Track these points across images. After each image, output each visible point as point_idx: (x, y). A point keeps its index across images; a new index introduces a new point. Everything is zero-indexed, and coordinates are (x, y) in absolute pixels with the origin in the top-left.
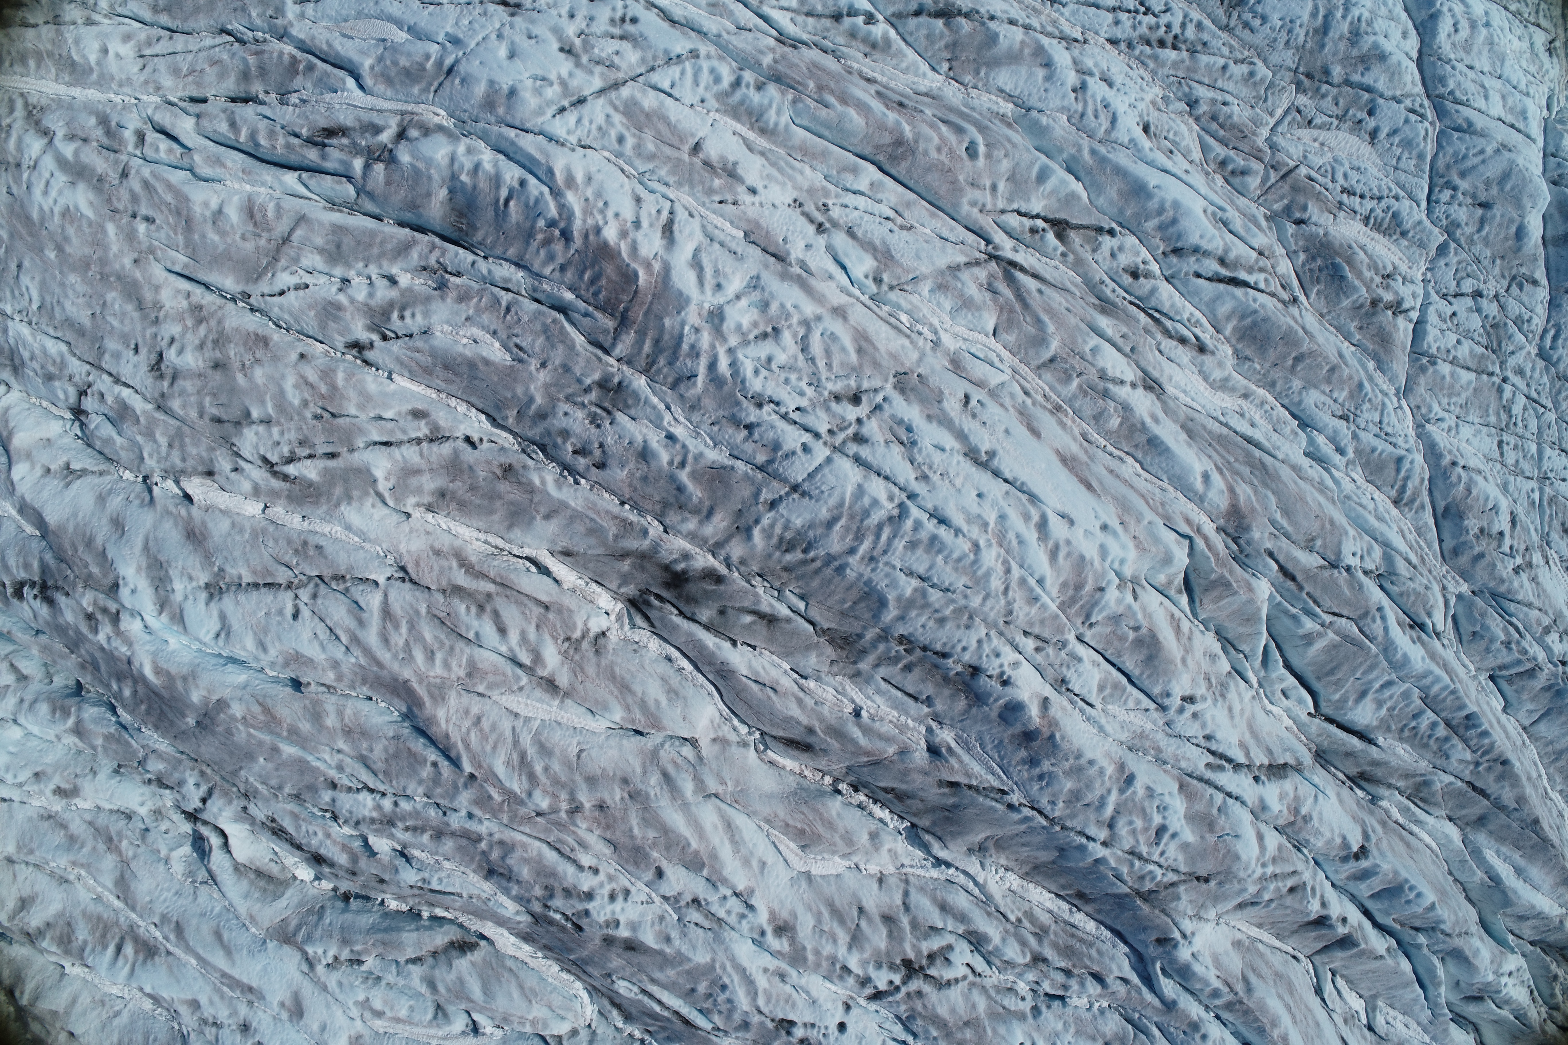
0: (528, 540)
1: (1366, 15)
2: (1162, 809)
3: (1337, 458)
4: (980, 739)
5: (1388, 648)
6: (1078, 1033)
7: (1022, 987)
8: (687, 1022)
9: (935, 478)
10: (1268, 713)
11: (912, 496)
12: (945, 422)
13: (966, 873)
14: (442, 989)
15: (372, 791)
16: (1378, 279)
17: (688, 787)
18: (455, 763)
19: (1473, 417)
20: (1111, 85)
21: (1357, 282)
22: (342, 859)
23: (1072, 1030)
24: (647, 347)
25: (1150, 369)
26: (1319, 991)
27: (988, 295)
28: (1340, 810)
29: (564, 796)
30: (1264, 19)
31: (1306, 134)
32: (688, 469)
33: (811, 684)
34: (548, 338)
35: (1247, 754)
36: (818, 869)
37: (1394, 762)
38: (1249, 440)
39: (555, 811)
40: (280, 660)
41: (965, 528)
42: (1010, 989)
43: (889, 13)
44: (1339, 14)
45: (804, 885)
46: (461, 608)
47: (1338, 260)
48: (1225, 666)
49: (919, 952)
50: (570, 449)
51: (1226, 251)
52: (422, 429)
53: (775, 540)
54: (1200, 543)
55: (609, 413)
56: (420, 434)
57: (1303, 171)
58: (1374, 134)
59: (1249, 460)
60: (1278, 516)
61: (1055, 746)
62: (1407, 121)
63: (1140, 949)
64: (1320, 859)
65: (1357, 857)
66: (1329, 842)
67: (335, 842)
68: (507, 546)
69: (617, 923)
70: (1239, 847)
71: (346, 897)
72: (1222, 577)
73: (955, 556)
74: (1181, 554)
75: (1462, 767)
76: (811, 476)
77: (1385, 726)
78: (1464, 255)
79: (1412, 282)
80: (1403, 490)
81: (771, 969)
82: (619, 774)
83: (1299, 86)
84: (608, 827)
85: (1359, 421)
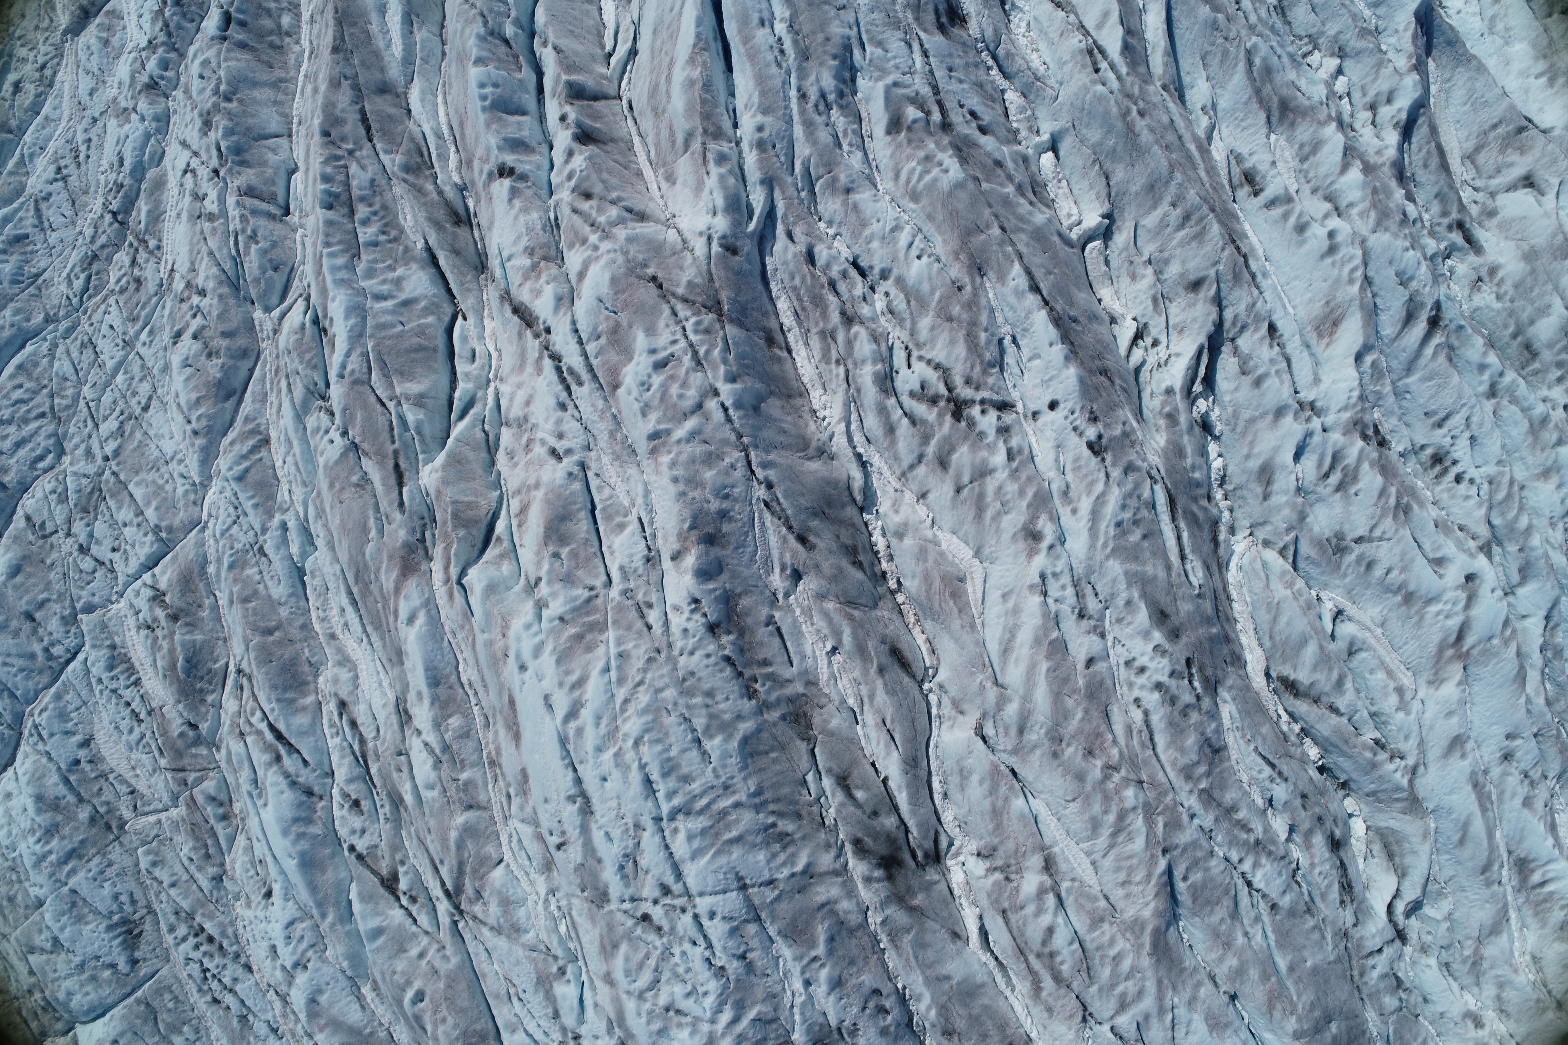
0: (976, 967)
1: (31, 840)
2: (645, 386)
3: (291, 524)
4: (752, 560)
5: (357, 336)
6: (864, 224)
7: (880, 303)
8: (1172, 502)
9: (629, 820)
10: (499, 351)
11: (658, 819)
12: (589, 848)
13: (850, 439)
14: (1335, 675)
15: (1249, 884)
16: (159, 633)
17: (1012, 709)
18: (1169, 872)
19: (153, 452)
20: (274, 948)
21: (179, 648)
22: (1319, 840)
23: (867, 232)
25: (396, 727)
26: (633, 53)
27: (485, 894)
28: (497, 224)
29: (1111, 786)
30: (116, 897)
31: (141, 786)
32: (813, 953)
33: (851, 702)
35: (540, 358)
36: (965, 553)
37: (422, 215)
38: (354, 602)
39: (1126, 781)
40: (1229, 1032)
41: (635, 766)
42: (891, 312)
44: (53, 857)
45: (987, 551)
46: (1065, 968)
47: (182, 676)
48: (506, 435)
49: (941, 415)
50: (889, 1018)
51: (269, 765)
53: (790, 850)
54: (454, 572)
55: (839, 1030)
57: (163, 762)
58: (86, 743)
59: (366, 592)
60: (373, 534)
61: (695, 518)
62: (52, 735)
63: (756, 252)
64: (544, 192)
65: (511, 172)
66: (525, 210)
67: (1312, 856)
69: (1156, 648)
70: (605, 289)
71: (1344, 785)
72: (455, 527)
73: (659, 748)
74: (475, 577)
75: (365, 162)
76: (725, 892)
77: (407, 256)
78: (74, 591)
79: (132, 605)
80: (254, 449)
81: (1068, 509)
82: (1055, 763)
83: (122, 825)
84: (1098, 735)
85: (252, 540)
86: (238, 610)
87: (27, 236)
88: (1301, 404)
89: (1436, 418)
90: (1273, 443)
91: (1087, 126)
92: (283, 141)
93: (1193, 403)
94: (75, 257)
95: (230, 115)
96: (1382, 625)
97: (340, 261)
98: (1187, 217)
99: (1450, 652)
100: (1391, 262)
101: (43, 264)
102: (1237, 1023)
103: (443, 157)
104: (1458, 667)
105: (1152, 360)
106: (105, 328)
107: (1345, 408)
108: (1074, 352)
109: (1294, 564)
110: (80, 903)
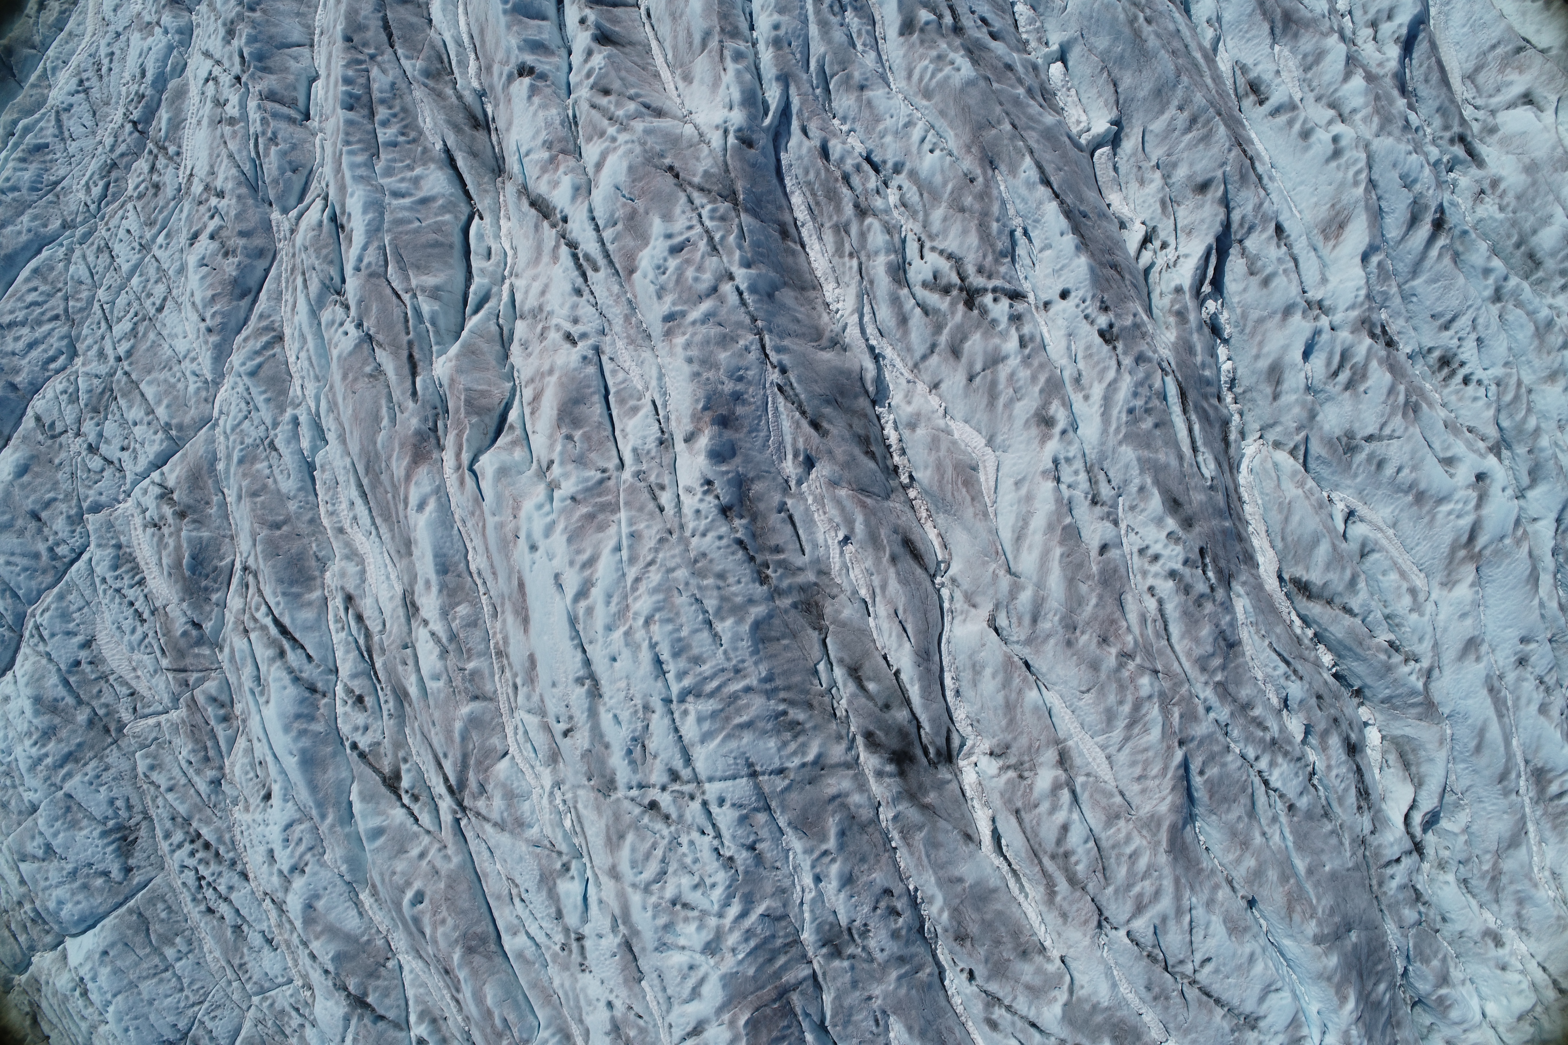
0: (989, 870)
1: (28, 743)
2: (661, 269)
3: (303, 419)
4: (765, 446)
5: (374, 230)
6: (878, 120)
7: (893, 197)
8: (1183, 395)
9: (638, 701)
10: (514, 249)
11: (668, 701)
12: (597, 733)
13: (863, 331)
14: (1348, 574)
15: (1266, 783)
16: (166, 530)
17: (1025, 597)
18: (1185, 765)
19: (165, 351)
20: (271, 852)
21: (185, 545)
22: (1335, 741)
23: (881, 127)
24: (781, 961)
25: (403, 620)
27: (489, 788)
28: (516, 122)
29: (1126, 674)
30: (112, 802)
31: (142, 688)
32: (824, 847)
33: (863, 592)
34: (850, 1015)
35: (557, 247)
36: (978, 441)
37: (441, 117)
38: (364, 495)
39: (1141, 668)
40: (1248, 937)
41: (645, 645)
42: (904, 205)
43: (403, 1034)
44: (49, 761)
45: (999, 439)
46: (1081, 869)
47: (187, 573)
48: (520, 327)
49: (953, 304)
50: (901, 921)
51: (273, 660)
52: (998, 1013)
53: (801, 739)
54: (466, 457)
55: (849, 930)
56: (1003, 1011)
57: (165, 663)
58: (87, 644)
59: (376, 482)
60: (385, 422)
61: (709, 399)
62: (53, 635)
63: (771, 147)
64: (563, 92)
65: (531, 71)
66: (544, 106)
67: (1329, 758)
68: (1009, 876)
69: (1169, 535)
70: (622, 178)
71: (1358, 693)
72: (468, 414)
73: (670, 627)
74: (488, 463)
75: (387, 66)
76: (734, 777)
77: (426, 156)
78: (81, 490)
79: (139, 504)
80: (267, 346)
81: (1080, 395)
82: (1069, 652)
83: (120, 729)
84: (1113, 622)
85: (262, 434)
86: (246, 504)
87: (47, 146)
88: (1309, 303)
89: (1442, 321)
90: (1282, 342)
91: (1096, 34)
92: (306, 50)
93: (1202, 304)
94: (94, 165)
95: (254, 24)
96: (1394, 525)
97: (360, 159)
98: (1193, 120)
99: (1462, 553)
100: (1394, 165)
101: (62, 172)
102: (1256, 929)
103: (463, 64)
104: (1471, 568)
105: (1160, 262)
106: (122, 233)
107: (1352, 307)
108: (1084, 243)
109: (1305, 465)
110: (75, 808)
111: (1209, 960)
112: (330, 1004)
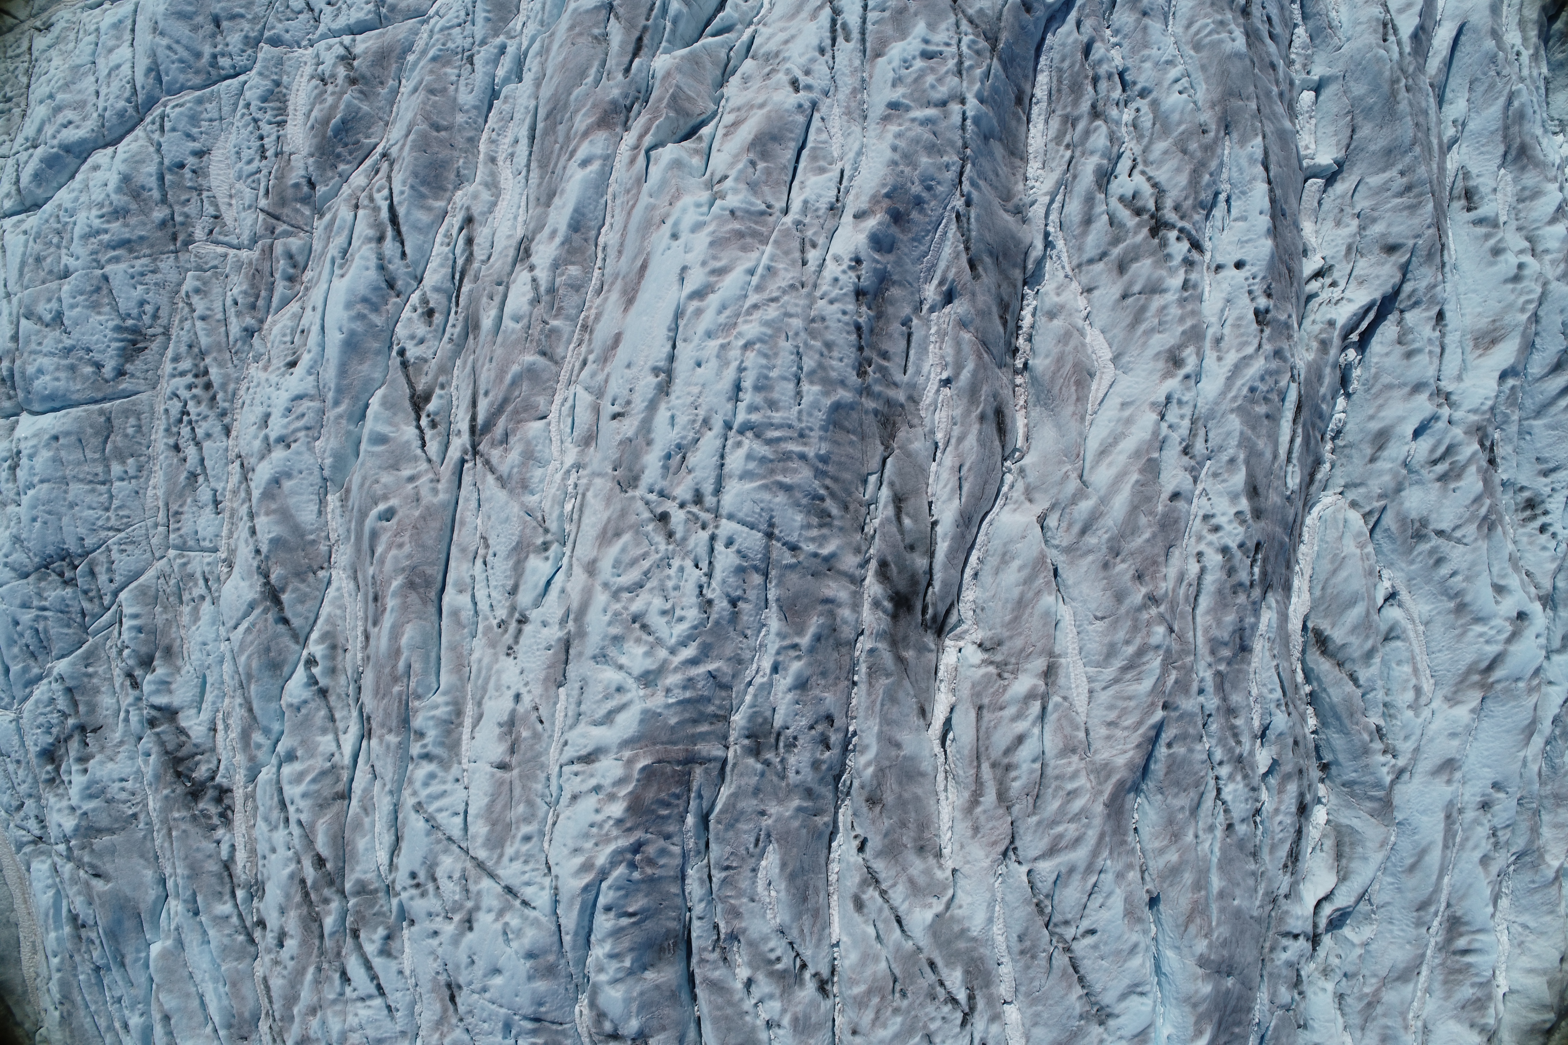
0: (926, 753)
1: (95, 212)
2: (907, 63)
3: (511, 50)
4: (919, 260)
6: (1146, 45)
7: (1127, 116)
8: (1299, 408)
9: (702, 413)
11: (728, 426)
12: (646, 426)
13: (1046, 215)
14: (1369, 644)
15: (1219, 791)
16: (330, 88)
17: (1085, 506)
18: (1159, 728)
20: (268, 415)
21: (342, 106)
22: (1292, 788)
23: (1146, 52)
24: (704, 728)
25: (510, 259)
27: (512, 440)
29: (1145, 616)
30: (142, 303)
31: (228, 216)
32: (797, 640)
33: (940, 436)
34: (737, 820)
35: (820, 7)
36: (1105, 354)
38: (532, 138)
39: (1162, 617)
40: (1138, 927)
41: (735, 364)
42: (1135, 126)
43: (297, 647)
44: (106, 237)
45: (1125, 359)
46: (1016, 786)
47: (330, 133)
48: (749, 64)
49: (1139, 226)
50: (827, 754)
51: (369, 240)
52: (871, 895)
53: (825, 531)
54: (648, 140)
55: (779, 735)
56: (876, 894)
57: (263, 203)
59: (550, 130)
60: (589, 80)
61: (895, 189)
62: (174, 130)
63: (1042, 23)
68: (941, 769)
69: (1238, 514)
71: (1325, 767)
72: (668, 106)
73: (764, 361)
74: (665, 153)
76: (752, 527)
78: (271, 20)
79: (318, 55)
81: (1215, 354)
82: (1102, 574)
83: (187, 243)
84: (1154, 563)
85: (467, 46)
86: (421, 95)
88: (1439, 391)
89: (1544, 466)
90: (1400, 413)
91: (1357, 80)
93: (1344, 349)
96: (1427, 624)
98: (1409, 188)
99: (1476, 678)
104: (1478, 695)
105: (1324, 296)
107: (1475, 411)
108: (1274, 232)
109: (1372, 531)
110: (105, 291)
111: (1093, 932)
112: (244, 584)
